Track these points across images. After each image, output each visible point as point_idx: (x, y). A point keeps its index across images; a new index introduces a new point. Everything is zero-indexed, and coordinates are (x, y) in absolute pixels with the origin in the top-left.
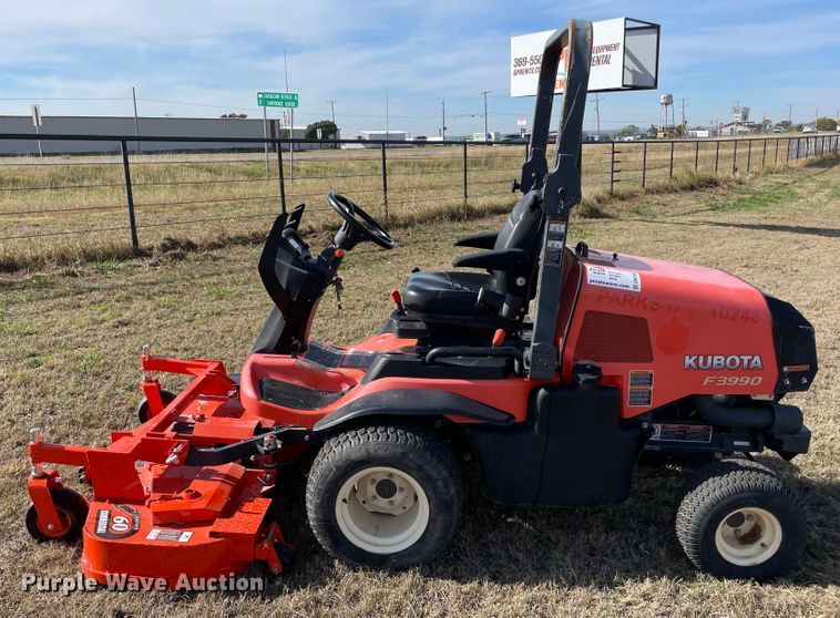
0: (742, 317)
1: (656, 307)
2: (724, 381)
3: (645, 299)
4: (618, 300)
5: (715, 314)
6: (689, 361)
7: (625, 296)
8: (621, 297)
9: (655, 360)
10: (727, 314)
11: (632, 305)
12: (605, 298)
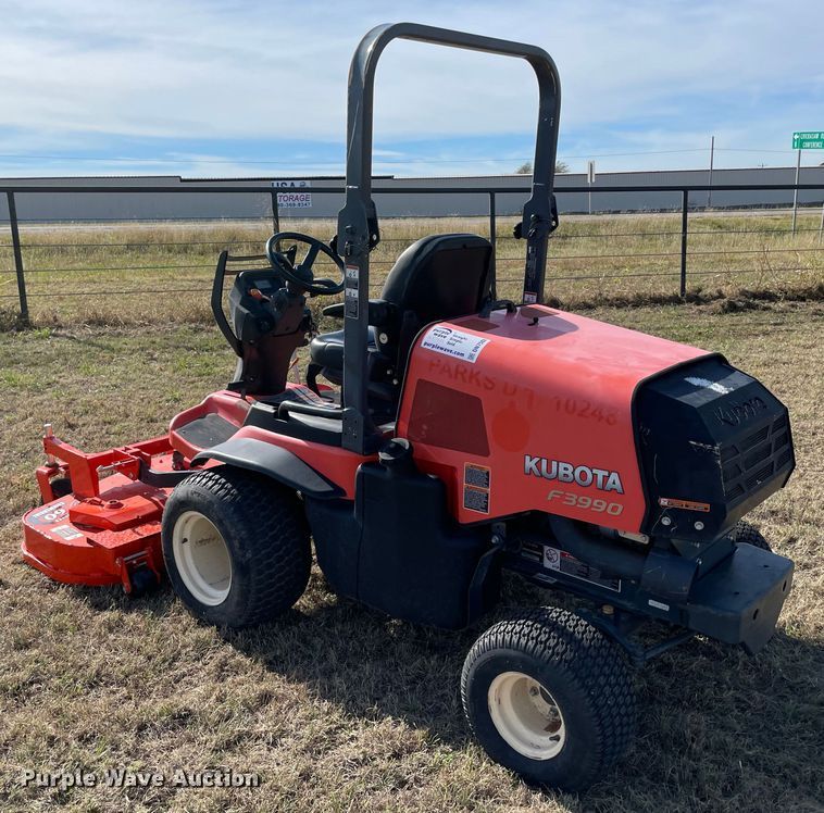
0: (593, 414)
1: (490, 385)
2: (573, 499)
3: (478, 373)
4: (449, 370)
5: (558, 404)
6: (530, 464)
7: (458, 366)
8: (453, 367)
9: (492, 454)
10: (574, 409)
11: (464, 379)
12: (438, 366)
